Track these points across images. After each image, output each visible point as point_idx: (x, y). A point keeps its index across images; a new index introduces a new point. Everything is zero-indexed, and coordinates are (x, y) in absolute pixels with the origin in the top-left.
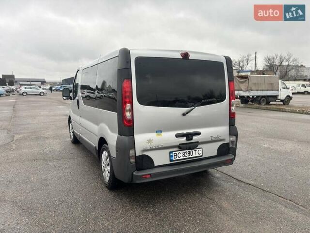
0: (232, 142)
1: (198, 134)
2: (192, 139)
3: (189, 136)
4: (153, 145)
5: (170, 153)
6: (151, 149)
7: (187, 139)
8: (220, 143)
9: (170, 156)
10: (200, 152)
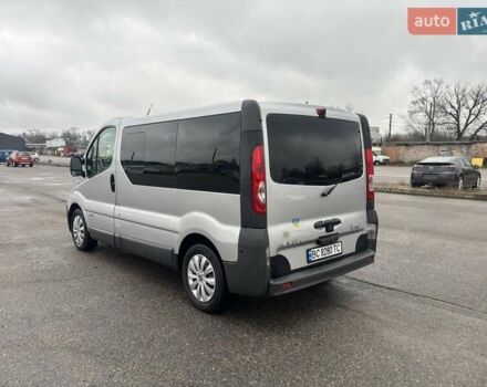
0: (371, 232)
1: (338, 222)
2: (332, 230)
3: (329, 226)
4: (290, 240)
5: (308, 251)
6: (289, 246)
7: (327, 231)
8: (358, 235)
9: (308, 256)
10: (339, 248)
